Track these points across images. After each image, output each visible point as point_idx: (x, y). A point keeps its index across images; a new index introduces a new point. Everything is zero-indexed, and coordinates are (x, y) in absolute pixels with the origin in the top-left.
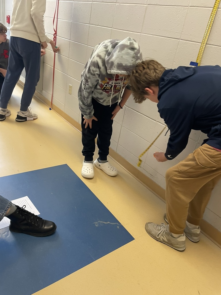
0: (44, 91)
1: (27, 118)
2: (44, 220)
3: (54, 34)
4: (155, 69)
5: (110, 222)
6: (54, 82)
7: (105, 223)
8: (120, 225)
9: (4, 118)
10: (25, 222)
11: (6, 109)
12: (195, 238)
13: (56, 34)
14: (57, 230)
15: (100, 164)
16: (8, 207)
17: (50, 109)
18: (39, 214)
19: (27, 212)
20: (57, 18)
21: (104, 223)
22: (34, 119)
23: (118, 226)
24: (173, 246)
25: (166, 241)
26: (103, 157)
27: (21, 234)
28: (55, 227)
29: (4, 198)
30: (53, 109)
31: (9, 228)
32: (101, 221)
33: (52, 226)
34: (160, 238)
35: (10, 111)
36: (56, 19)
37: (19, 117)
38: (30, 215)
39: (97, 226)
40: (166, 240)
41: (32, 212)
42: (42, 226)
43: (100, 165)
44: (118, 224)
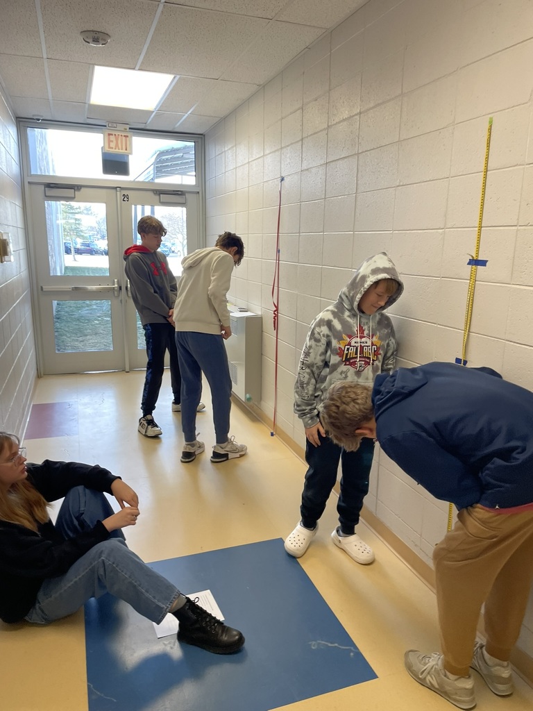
0: (263, 403)
1: (229, 456)
2: (225, 627)
3: (275, 311)
4: (354, 400)
5: (339, 645)
6: (278, 387)
7: (330, 645)
8: (357, 651)
9: (193, 458)
10: (198, 626)
11: (194, 442)
12: (501, 687)
13: (277, 310)
14: (246, 645)
15: (340, 538)
16: (174, 598)
17: (272, 435)
18: (224, 619)
19: (201, 609)
20: (278, 287)
21: (327, 645)
22: (241, 456)
23: (353, 652)
24: (449, 697)
25: (437, 686)
26: (348, 527)
27: (191, 646)
28: (241, 640)
29: (169, 583)
30: (279, 435)
31: (176, 636)
32: (322, 640)
33: (237, 637)
34: (425, 678)
35: (203, 444)
36: (276, 288)
37: (216, 455)
38: (204, 615)
39: (313, 648)
40: (435, 683)
41: (209, 611)
42: (222, 635)
43: (340, 541)
44: (352, 648)
